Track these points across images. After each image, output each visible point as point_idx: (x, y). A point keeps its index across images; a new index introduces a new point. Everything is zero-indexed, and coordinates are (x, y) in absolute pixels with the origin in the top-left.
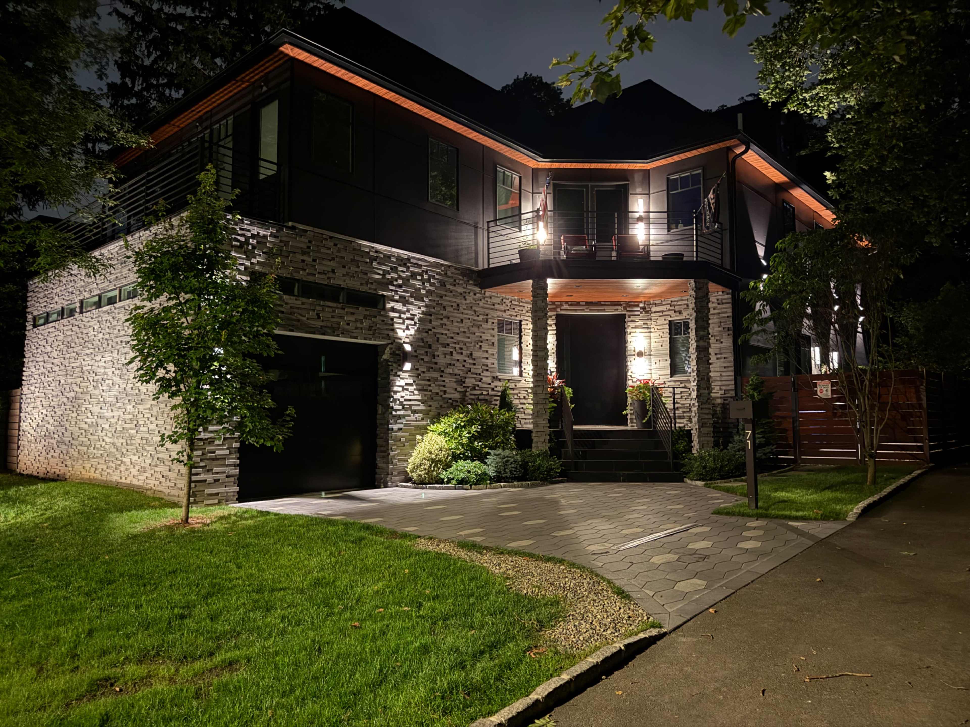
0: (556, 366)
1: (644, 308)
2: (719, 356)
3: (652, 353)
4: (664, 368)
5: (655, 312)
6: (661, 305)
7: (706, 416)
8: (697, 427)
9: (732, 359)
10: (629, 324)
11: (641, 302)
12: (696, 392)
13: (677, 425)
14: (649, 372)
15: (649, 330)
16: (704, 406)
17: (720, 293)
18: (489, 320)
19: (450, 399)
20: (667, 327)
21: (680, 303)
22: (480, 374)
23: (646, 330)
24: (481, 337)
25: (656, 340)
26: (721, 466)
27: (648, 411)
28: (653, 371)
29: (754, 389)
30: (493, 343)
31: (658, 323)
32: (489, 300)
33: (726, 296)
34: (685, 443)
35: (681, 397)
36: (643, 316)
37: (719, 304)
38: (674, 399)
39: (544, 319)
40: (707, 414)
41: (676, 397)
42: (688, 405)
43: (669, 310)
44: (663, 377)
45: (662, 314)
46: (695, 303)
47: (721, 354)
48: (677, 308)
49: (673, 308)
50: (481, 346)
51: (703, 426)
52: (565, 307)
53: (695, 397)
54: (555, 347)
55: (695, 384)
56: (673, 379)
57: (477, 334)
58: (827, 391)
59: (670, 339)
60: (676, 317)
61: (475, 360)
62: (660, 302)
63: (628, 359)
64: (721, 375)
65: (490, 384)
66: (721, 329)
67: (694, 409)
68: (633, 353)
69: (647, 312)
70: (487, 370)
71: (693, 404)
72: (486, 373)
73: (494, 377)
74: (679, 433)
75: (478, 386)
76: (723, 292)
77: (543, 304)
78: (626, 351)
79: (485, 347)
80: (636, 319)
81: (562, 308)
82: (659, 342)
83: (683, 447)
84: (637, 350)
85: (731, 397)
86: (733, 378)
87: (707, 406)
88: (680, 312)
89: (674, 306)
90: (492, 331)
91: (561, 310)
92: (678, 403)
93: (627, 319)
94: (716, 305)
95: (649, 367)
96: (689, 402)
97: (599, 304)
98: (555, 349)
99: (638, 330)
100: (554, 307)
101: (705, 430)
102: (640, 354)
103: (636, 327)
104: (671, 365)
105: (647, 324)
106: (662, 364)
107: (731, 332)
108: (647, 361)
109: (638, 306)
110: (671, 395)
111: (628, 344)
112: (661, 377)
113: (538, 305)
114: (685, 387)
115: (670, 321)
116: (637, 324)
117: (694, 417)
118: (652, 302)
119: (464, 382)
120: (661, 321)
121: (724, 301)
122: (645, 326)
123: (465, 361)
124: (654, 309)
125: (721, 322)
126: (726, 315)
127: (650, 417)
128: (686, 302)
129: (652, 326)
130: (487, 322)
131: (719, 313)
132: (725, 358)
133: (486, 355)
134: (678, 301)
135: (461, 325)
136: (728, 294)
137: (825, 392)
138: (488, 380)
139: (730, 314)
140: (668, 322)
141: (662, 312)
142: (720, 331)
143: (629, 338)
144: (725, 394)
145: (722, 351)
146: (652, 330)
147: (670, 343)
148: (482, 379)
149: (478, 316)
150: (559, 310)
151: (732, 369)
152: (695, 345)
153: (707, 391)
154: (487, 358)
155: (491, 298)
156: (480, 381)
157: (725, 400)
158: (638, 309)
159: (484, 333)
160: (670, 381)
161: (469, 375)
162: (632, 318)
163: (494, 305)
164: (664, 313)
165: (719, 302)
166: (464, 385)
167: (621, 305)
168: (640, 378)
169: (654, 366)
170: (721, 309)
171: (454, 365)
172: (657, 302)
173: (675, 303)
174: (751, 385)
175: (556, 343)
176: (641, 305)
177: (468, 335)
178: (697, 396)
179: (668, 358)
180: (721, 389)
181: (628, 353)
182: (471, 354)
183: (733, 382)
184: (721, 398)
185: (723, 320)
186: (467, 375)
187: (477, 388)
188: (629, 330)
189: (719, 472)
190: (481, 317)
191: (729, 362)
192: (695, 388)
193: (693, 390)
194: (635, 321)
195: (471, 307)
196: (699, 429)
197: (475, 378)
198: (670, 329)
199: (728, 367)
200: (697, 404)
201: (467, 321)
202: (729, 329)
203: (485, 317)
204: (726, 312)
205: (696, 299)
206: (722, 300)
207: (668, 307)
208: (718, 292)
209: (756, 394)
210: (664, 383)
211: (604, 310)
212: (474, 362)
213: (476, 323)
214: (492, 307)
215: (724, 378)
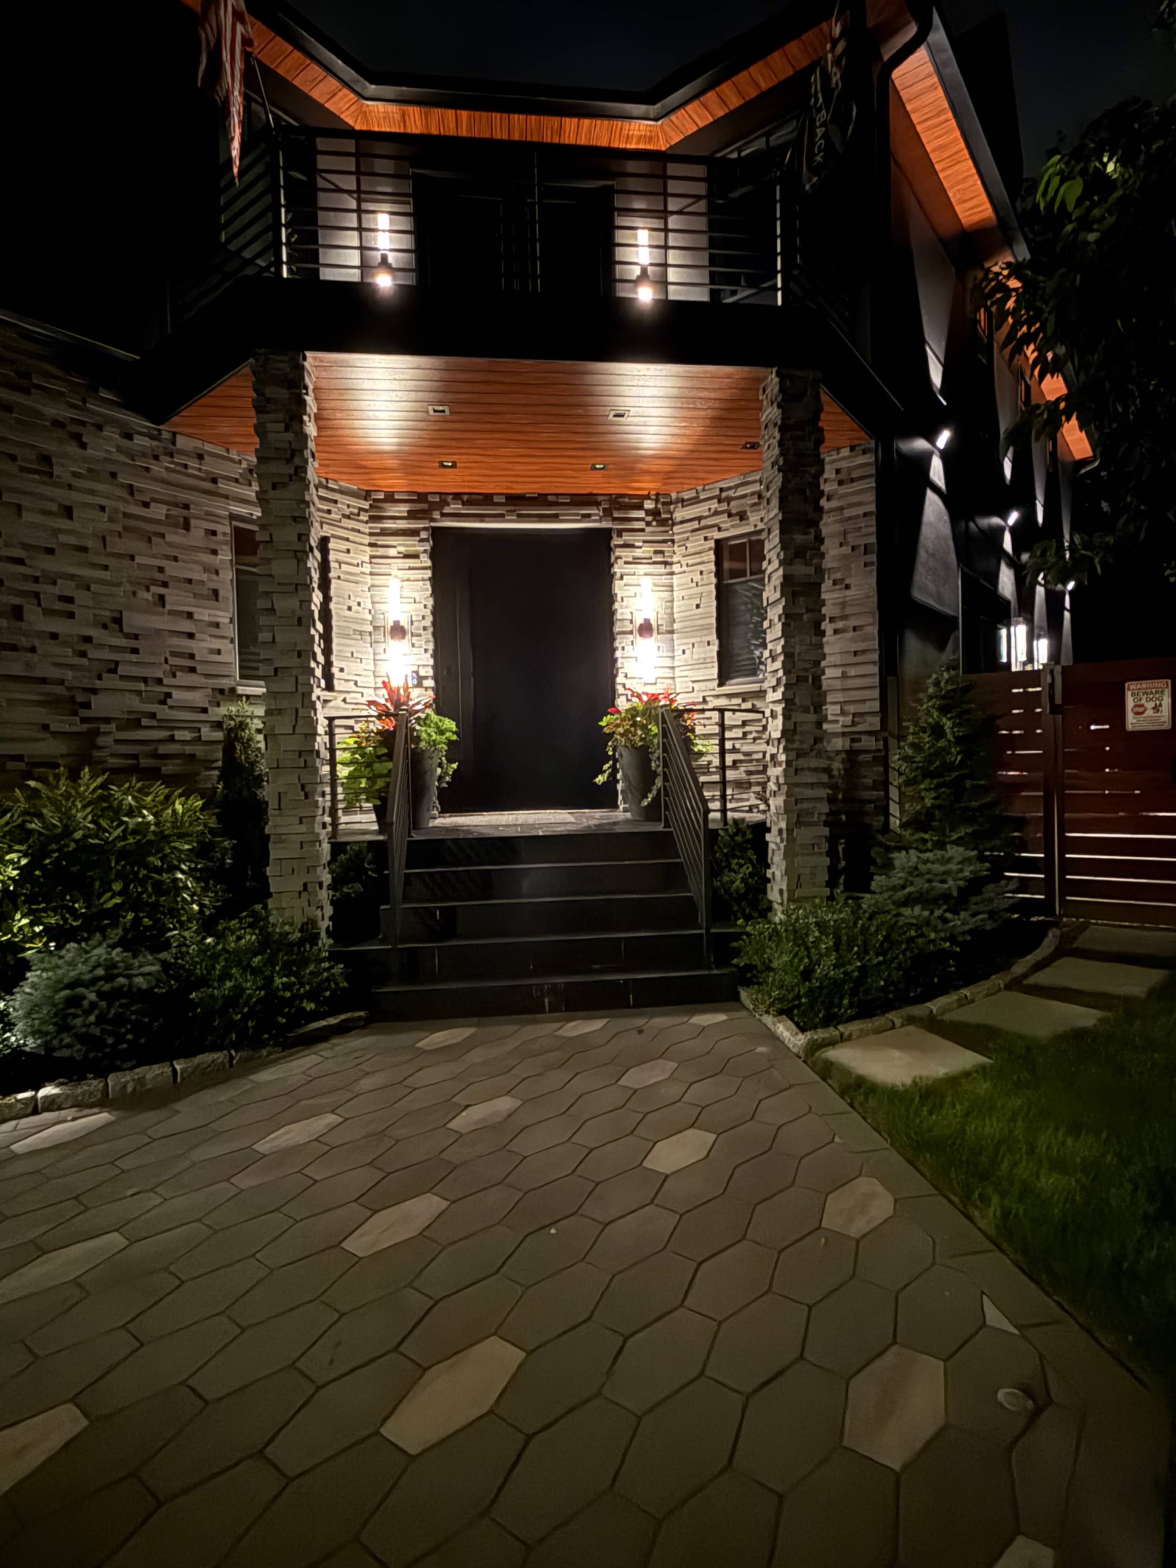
0: (431, 662)
1: (655, 513)
2: (840, 625)
3: (676, 626)
4: (704, 662)
5: (682, 522)
6: (696, 501)
7: (808, 793)
8: (783, 825)
9: (874, 630)
10: (618, 552)
11: (648, 497)
12: (780, 720)
13: (730, 815)
14: (668, 673)
15: (668, 570)
16: (802, 763)
17: (845, 452)
18: (193, 522)
19: (19, 758)
20: (712, 556)
21: (741, 492)
22: (159, 681)
23: (661, 569)
24: (161, 570)
25: (683, 593)
26: (862, 970)
27: (655, 774)
28: (678, 673)
29: (944, 710)
30: (216, 593)
31: (690, 551)
32: (193, 463)
33: (862, 460)
34: (748, 869)
35: (745, 734)
36: (653, 533)
37: (841, 483)
38: (722, 741)
39: (293, 487)
40: (812, 785)
41: (728, 734)
42: (760, 756)
43: (716, 513)
44: (701, 686)
45: (700, 525)
46: (781, 444)
47: (845, 617)
48: (735, 506)
49: (724, 507)
50: (162, 599)
51: (799, 823)
52: (454, 507)
53: (777, 734)
54: (428, 612)
55: (778, 695)
56: (726, 689)
57: (138, 559)
58: (1156, 709)
59: (718, 587)
60: (732, 530)
61: (136, 637)
62: (693, 494)
63: (617, 644)
64: (844, 676)
65: (205, 710)
66: (846, 550)
67: (776, 772)
68: (629, 627)
69: (662, 523)
70: (193, 670)
71: (773, 756)
72: (183, 678)
73: (221, 691)
74: (732, 837)
75: (153, 716)
76: (852, 449)
77: (289, 436)
78: (612, 624)
79: (176, 599)
80: (637, 539)
81: (446, 510)
82: (691, 597)
83: (743, 880)
84: (639, 620)
85: (869, 733)
86: (877, 680)
87: (814, 763)
88: (742, 516)
89: (729, 500)
90: (207, 558)
91: (443, 515)
92: (734, 750)
93: (616, 541)
94: (835, 486)
95: (668, 662)
96: (763, 747)
97: (541, 500)
98: (430, 619)
99: (642, 569)
100: (425, 506)
101: (805, 835)
102: (646, 629)
103: (636, 561)
104: (720, 654)
105: (662, 552)
106: (699, 652)
107: (873, 558)
108: (663, 646)
109: (640, 507)
110: (716, 729)
111: (616, 606)
112: (696, 685)
113: (271, 437)
114: (753, 710)
115: (718, 542)
116: (638, 553)
117: (775, 794)
118: (674, 496)
119: (87, 705)
120: (697, 543)
121: (855, 475)
122: (659, 559)
123: (88, 639)
124: (680, 514)
125: (845, 533)
126: (861, 510)
127: (659, 791)
128: (756, 487)
129: (675, 559)
130: (187, 526)
131: (841, 509)
132: (855, 629)
133: (186, 626)
134: (736, 487)
135: (63, 523)
136: (864, 452)
137: (1149, 713)
138: (198, 698)
139: (872, 508)
140: (712, 544)
141: (699, 519)
142: (844, 557)
143: (618, 588)
144: (854, 724)
145: (848, 611)
146: (676, 568)
147: (718, 598)
148: (169, 695)
149: (146, 505)
150: (436, 515)
151: (875, 656)
152: (777, 579)
153: (812, 717)
154: (191, 636)
155: (200, 457)
156: (163, 702)
157: (853, 741)
158: (641, 514)
159: (176, 559)
160: (717, 696)
161: (110, 681)
162: (627, 538)
163: (214, 481)
164: (704, 523)
165: (841, 476)
166: (84, 713)
167: (597, 504)
168: (639, 689)
169: (680, 660)
170: (847, 495)
171: (33, 650)
172: (686, 495)
173: (731, 493)
174: (931, 698)
175: (430, 602)
176: (649, 505)
177: (103, 561)
178: (784, 732)
179: (713, 638)
180: (843, 713)
181: (617, 628)
182: (118, 621)
183: (876, 693)
184: (843, 734)
185: (849, 526)
186: (98, 684)
187: (145, 722)
188: (617, 569)
189: (854, 992)
190: (159, 511)
191: (865, 639)
192: (779, 709)
193: (773, 715)
194: (632, 546)
195: (114, 475)
196: (789, 831)
197: (139, 693)
198: (718, 563)
199: (863, 652)
200: (782, 757)
201: (97, 514)
202: (867, 550)
203: (176, 512)
204: (860, 504)
205: (782, 429)
206: (850, 470)
207: (714, 505)
208: (838, 450)
209: (948, 724)
210: (704, 701)
211: (555, 518)
212: (133, 643)
213: (132, 523)
214: (208, 485)
215: (850, 683)
